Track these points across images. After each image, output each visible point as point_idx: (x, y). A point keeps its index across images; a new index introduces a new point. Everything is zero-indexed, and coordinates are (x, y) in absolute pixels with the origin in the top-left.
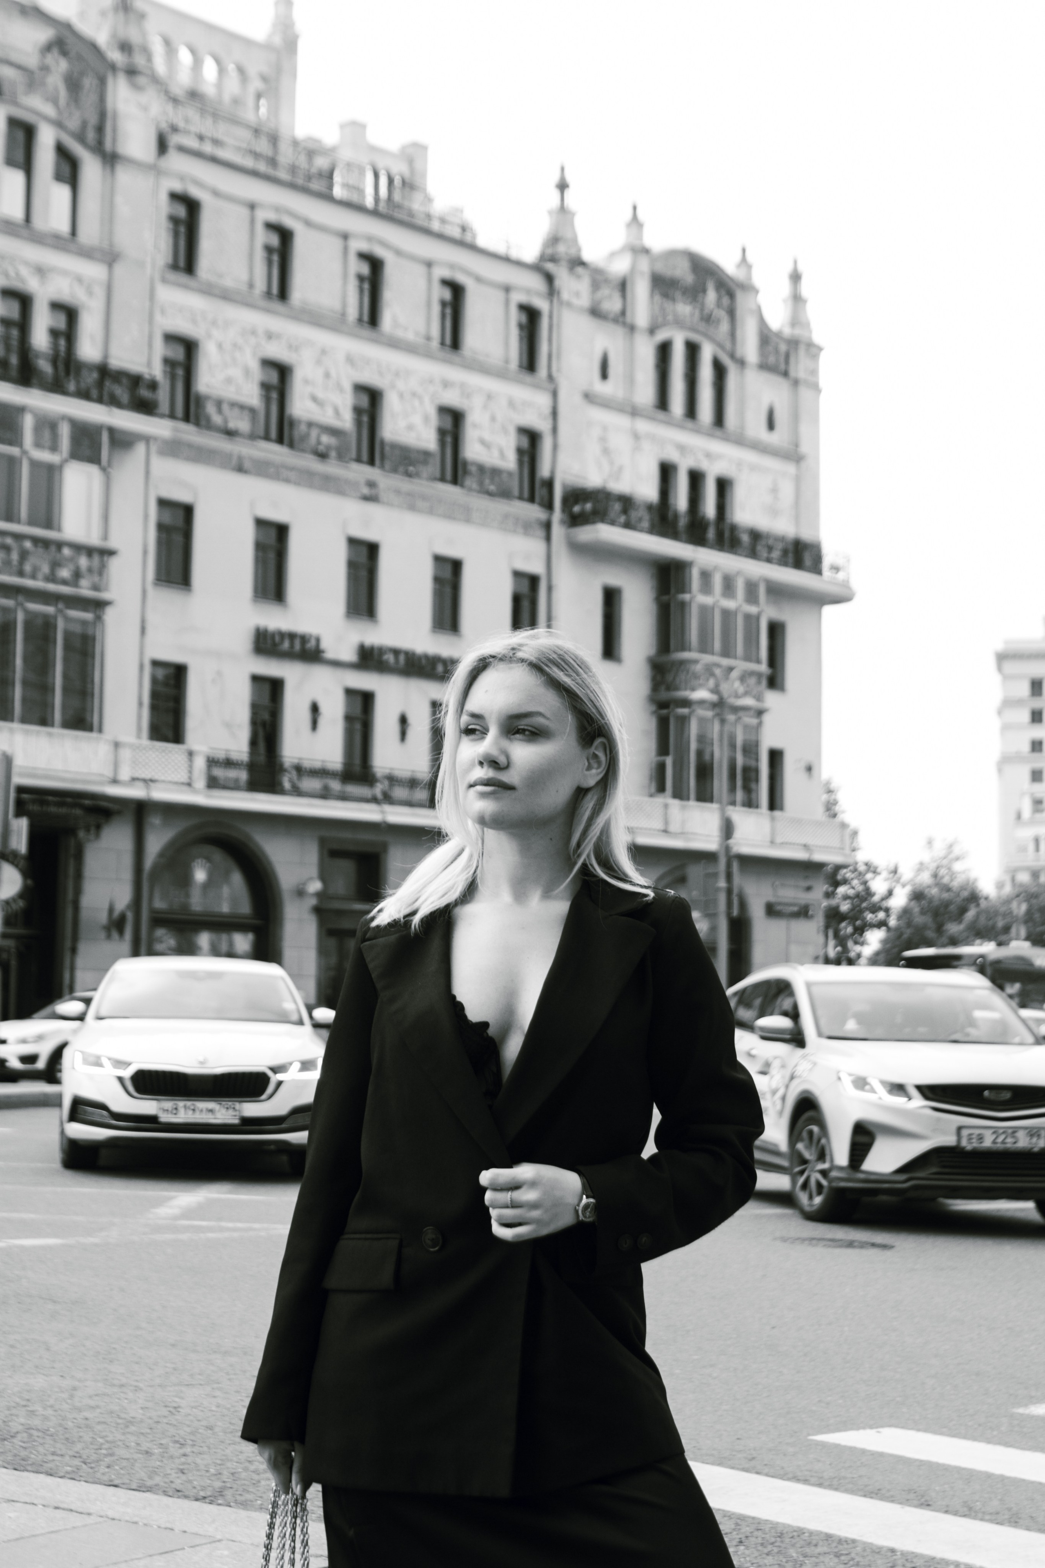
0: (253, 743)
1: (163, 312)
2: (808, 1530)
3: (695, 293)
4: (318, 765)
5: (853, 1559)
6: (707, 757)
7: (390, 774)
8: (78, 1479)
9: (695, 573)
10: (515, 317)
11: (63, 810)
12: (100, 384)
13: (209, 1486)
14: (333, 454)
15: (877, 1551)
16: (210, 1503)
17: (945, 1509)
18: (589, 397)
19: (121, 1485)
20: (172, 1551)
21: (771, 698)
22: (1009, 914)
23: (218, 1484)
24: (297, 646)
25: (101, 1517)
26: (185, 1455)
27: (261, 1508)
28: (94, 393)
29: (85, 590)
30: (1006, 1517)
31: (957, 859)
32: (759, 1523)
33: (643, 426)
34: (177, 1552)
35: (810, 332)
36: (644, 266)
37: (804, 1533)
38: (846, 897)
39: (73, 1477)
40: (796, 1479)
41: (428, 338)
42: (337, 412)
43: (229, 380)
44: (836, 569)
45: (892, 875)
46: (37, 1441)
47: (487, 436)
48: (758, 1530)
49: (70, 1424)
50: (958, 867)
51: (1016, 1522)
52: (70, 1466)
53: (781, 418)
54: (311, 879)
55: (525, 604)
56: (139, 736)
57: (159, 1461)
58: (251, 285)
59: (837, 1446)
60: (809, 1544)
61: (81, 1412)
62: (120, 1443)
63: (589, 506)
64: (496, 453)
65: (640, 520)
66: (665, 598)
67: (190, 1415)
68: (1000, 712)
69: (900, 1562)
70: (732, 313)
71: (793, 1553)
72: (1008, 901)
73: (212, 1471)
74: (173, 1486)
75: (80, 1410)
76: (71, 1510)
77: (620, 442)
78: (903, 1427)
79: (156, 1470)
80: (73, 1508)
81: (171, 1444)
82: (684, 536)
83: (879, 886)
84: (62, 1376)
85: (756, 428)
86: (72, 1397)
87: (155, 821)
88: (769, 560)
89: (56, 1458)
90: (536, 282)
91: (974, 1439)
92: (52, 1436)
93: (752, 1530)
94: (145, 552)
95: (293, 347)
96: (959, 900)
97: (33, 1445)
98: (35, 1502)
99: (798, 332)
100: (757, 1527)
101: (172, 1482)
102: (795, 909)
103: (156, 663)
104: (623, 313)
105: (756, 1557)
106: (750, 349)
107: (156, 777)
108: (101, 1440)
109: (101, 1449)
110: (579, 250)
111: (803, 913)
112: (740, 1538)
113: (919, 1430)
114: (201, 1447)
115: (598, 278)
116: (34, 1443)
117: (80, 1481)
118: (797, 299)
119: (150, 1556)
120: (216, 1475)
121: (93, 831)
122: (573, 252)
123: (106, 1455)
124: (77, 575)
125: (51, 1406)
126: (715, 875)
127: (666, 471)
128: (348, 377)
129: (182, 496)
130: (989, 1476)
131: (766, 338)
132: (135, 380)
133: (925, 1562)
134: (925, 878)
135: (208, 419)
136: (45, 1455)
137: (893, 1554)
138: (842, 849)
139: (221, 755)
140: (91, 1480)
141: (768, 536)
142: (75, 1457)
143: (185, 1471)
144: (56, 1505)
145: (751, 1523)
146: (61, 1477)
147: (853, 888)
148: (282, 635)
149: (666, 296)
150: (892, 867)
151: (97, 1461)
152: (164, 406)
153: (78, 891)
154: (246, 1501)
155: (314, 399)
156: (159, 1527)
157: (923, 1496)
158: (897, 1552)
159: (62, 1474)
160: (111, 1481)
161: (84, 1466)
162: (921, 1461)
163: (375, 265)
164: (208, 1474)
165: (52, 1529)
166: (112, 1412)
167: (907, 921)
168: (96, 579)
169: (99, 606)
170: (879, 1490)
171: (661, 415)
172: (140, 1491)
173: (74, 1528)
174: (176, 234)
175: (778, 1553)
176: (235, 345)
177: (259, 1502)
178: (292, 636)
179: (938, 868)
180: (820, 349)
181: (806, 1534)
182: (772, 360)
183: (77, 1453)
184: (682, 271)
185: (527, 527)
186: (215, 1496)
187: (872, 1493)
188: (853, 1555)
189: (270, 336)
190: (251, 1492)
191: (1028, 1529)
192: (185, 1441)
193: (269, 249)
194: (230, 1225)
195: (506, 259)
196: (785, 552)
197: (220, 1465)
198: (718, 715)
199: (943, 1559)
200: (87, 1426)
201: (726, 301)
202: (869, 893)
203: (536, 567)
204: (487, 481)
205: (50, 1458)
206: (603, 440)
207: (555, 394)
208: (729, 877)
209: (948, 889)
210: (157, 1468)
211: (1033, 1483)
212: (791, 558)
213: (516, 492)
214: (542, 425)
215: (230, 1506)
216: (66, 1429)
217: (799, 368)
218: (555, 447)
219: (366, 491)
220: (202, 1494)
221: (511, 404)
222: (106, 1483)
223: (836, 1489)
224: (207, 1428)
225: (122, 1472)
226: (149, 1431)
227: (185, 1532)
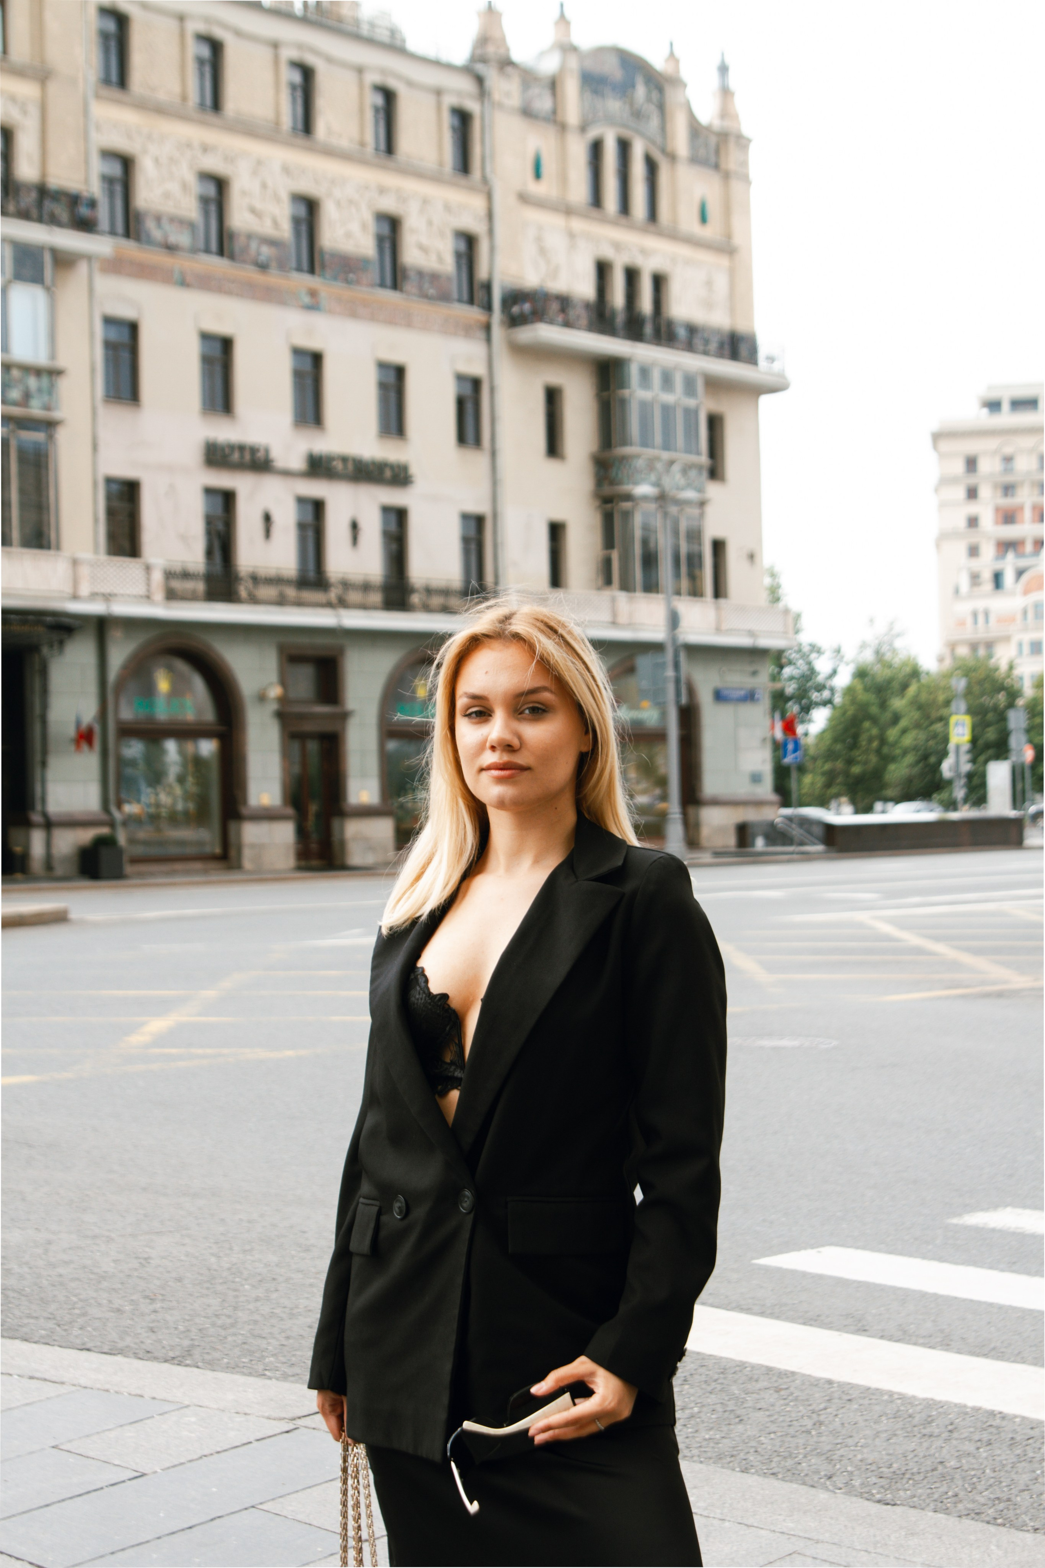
0: (209, 553)
1: (98, 128)
2: (750, 1363)
3: (625, 89)
4: (272, 573)
5: (792, 1394)
6: (652, 545)
7: (343, 578)
8: (52, 1344)
9: (634, 372)
10: (447, 120)
11: (26, 629)
12: (40, 203)
13: (177, 1345)
14: (274, 264)
15: (816, 1383)
16: (178, 1364)
17: (881, 1334)
18: (524, 198)
19: (93, 1349)
20: (141, 1420)
21: (713, 490)
22: (947, 688)
23: (186, 1343)
24: (247, 457)
25: (74, 1385)
26: (155, 1311)
27: (228, 1367)
28: (34, 212)
29: (36, 410)
30: (939, 1339)
31: (898, 635)
32: (703, 1359)
33: (578, 225)
34: (147, 1421)
35: (739, 124)
36: (573, 63)
37: (746, 1367)
38: (791, 678)
39: (47, 1341)
40: (740, 1308)
41: (362, 144)
42: (275, 223)
43: (167, 195)
44: (771, 359)
45: (835, 654)
46: (12, 1303)
47: (424, 240)
48: (702, 1366)
49: (45, 1282)
50: (898, 644)
51: (948, 1345)
52: (44, 1330)
53: (714, 211)
54: (271, 684)
55: (469, 407)
56: (96, 551)
57: (130, 1319)
58: (184, 98)
59: (779, 1270)
60: (751, 1379)
61: (54, 1268)
62: (92, 1301)
63: (527, 307)
64: (433, 257)
65: (578, 317)
66: (605, 394)
67: (159, 1266)
68: (936, 490)
69: (836, 1395)
70: (661, 107)
71: (735, 1389)
72: (948, 675)
73: (181, 1328)
74: (143, 1346)
75: (53, 1266)
76: (45, 1380)
77: (556, 241)
78: (842, 1246)
79: (127, 1329)
80: (47, 1377)
81: (142, 1300)
82: (621, 333)
83: (823, 666)
84: (37, 1229)
85: (689, 223)
86: (46, 1251)
87: (115, 635)
88: (706, 353)
89: (32, 1321)
90: (466, 85)
91: (910, 1255)
92: (27, 1296)
93: (696, 1367)
94: (93, 370)
95: (229, 159)
96: (901, 675)
97: (8, 1307)
98: (11, 1372)
99: (727, 124)
100: (701, 1363)
101: (142, 1342)
102: (742, 693)
103: (109, 481)
104: (554, 112)
105: (700, 1396)
106: (681, 143)
107: (115, 591)
108: (74, 1299)
109: (74, 1309)
110: (508, 50)
111: (750, 697)
112: (685, 1377)
113: (857, 1248)
114: (171, 1301)
115: (528, 77)
116: (10, 1305)
117: (53, 1345)
118: (726, 92)
119: (121, 1426)
120: (184, 1332)
121: (56, 644)
122: (502, 51)
123: (80, 1315)
124: (27, 396)
125: (27, 1263)
126: (663, 666)
127: (603, 269)
128: (285, 187)
129: (126, 312)
130: (923, 1295)
131: (696, 130)
132: (74, 200)
133: (861, 1393)
134: (868, 656)
135: (148, 236)
136: (21, 1318)
137: (830, 1386)
138: (785, 632)
139: (177, 568)
140: (64, 1344)
141: (704, 329)
142: (50, 1318)
143: (156, 1330)
144: (31, 1375)
145: (696, 1360)
146: (35, 1342)
147: (798, 668)
148: (232, 447)
149: (596, 92)
150: (835, 646)
151: (71, 1323)
152: (104, 224)
153: (45, 706)
154: (213, 1360)
155: (253, 211)
156: (130, 1394)
157: (860, 1321)
158: (834, 1384)
159: (36, 1339)
160: (84, 1344)
161: (58, 1328)
162: (859, 1282)
163: (307, 73)
164: (176, 1332)
165: (28, 1402)
166: (84, 1267)
167: (851, 698)
168: (46, 398)
169: (50, 425)
170: (818, 1316)
171: (594, 212)
172: (111, 1354)
173: (48, 1398)
174: (106, 50)
175: (720, 1391)
176: (171, 159)
177: (225, 1360)
178: (241, 448)
179: (879, 644)
180: (749, 141)
181: (748, 1369)
182: (702, 152)
183: (51, 1314)
184: (612, 68)
185: (467, 330)
186: (184, 1356)
187: (811, 1319)
188: (792, 1389)
189: (206, 149)
190: (218, 1349)
191: (959, 1352)
192: (155, 1295)
193: (200, 61)
194: (200, 1051)
195: (437, 63)
196: (721, 345)
197: (188, 1321)
198: (661, 507)
199: (877, 1389)
200: (61, 1284)
201: (655, 95)
202: (812, 672)
203: (478, 369)
204: (426, 285)
205: (26, 1321)
206: (539, 239)
207: (489, 197)
208: (677, 666)
209: (890, 666)
210: (129, 1328)
211: (964, 1300)
212: (727, 350)
213: (455, 295)
214: (478, 227)
215: (198, 1367)
216: (41, 1287)
217: (731, 161)
218: (492, 249)
219: (307, 300)
220: (171, 1354)
221: (448, 208)
222: (79, 1347)
223: (778, 1318)
224: (176, 1280)
225: (94, 1333)
226: (120, 1286)
227: (154, 1398)
